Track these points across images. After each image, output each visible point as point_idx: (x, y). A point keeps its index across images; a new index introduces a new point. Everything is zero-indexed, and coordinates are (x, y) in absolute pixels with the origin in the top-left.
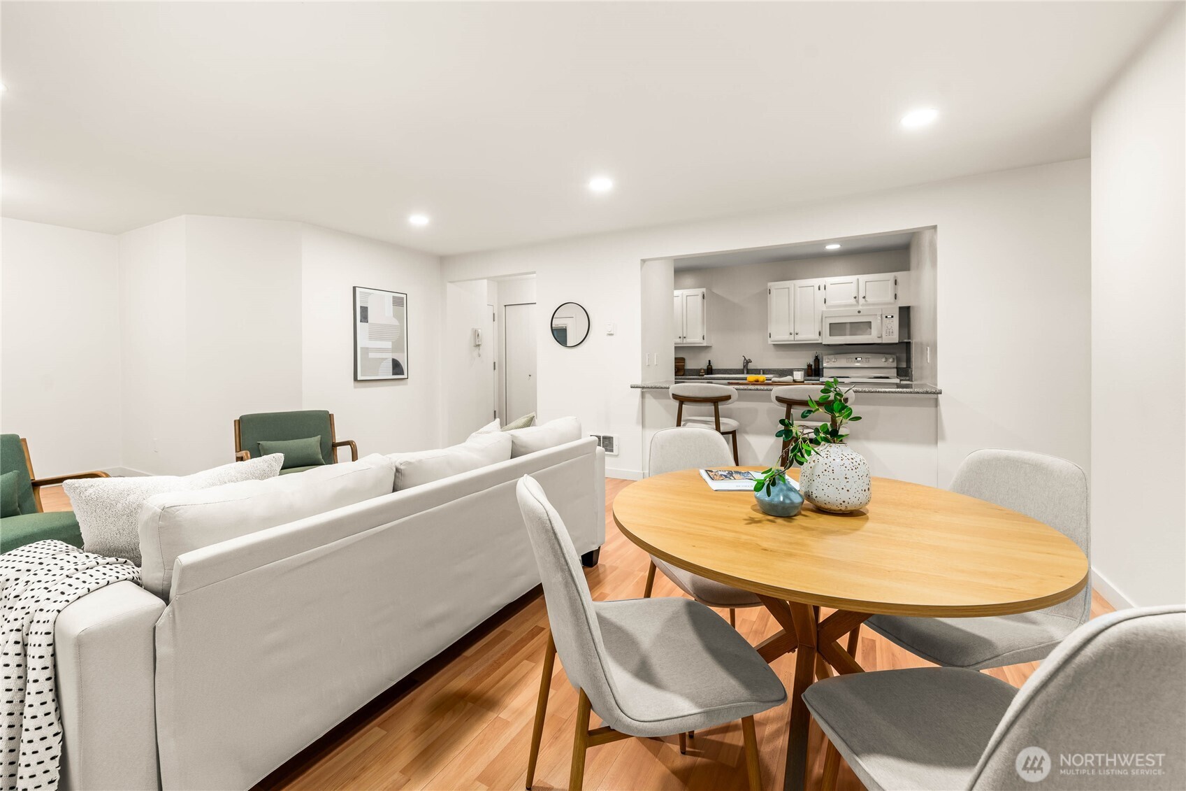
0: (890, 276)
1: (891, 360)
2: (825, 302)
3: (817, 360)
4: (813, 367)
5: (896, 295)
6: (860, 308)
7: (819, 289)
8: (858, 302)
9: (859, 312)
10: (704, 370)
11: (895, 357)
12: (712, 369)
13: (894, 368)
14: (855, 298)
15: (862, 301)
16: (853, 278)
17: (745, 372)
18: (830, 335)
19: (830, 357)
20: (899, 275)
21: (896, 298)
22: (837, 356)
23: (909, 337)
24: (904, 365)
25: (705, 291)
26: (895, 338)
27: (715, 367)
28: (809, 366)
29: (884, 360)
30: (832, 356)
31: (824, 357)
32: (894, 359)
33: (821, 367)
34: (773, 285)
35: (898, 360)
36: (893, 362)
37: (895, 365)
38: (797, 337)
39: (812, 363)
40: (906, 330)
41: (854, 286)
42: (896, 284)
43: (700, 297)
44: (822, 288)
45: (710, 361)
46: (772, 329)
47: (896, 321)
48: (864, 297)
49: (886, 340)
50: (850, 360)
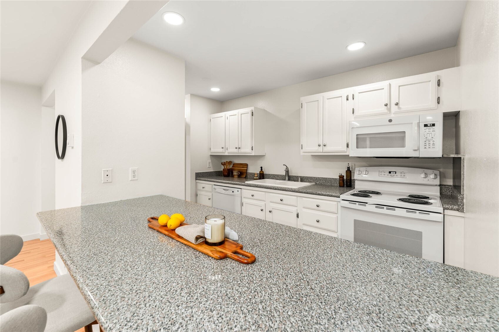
0: (432, 76)
1: (432, 176)
2: (353, 113)
3: (349, 172)
4: (345, 178)
5: (439, 98)
6: (392, 116)
7: (347, 99)
8: (389, 110)
9: (390, 121)
10: (257, 174)
11: (437, 172)
12: (263, 174)
13: (436, 185)
14: (386, 105)
15: (394, 108)
16: (384, 84)
17: (287, 178)
18: (357, 148)
19: (362, 169)
20: (444, 74)
21: (438, 103)
22: (369, 169)
23: (458, 151)
24: (450, 182)
25: (253, 109)
26: (437, 151)
27: (266, 172)
28: (341, 177)
29: (423, 175)
30: (365, 168)
31: (357, 169)
32: (435, 175)
33: (352, 178)
34: (304, 99)
35: (442, 176)
36: (435, 178)
37: (437, 182)
38: (326, 149)
39: (344, 174)
40: (453, 142)
41: (386, 92)
42: (439, 85)
43: (250, 114)
44: (350, 98)
45: (261, 167)
46: (304, 141)
47: (439, 129)
48: (397, 104)
49: (424, 153)
50: (383, 173)
